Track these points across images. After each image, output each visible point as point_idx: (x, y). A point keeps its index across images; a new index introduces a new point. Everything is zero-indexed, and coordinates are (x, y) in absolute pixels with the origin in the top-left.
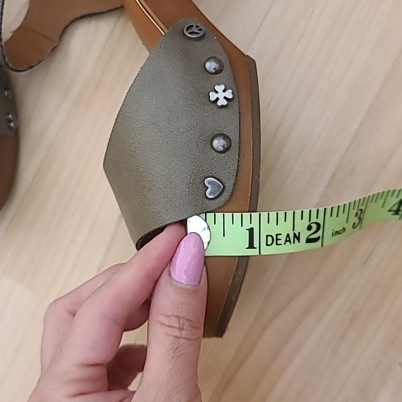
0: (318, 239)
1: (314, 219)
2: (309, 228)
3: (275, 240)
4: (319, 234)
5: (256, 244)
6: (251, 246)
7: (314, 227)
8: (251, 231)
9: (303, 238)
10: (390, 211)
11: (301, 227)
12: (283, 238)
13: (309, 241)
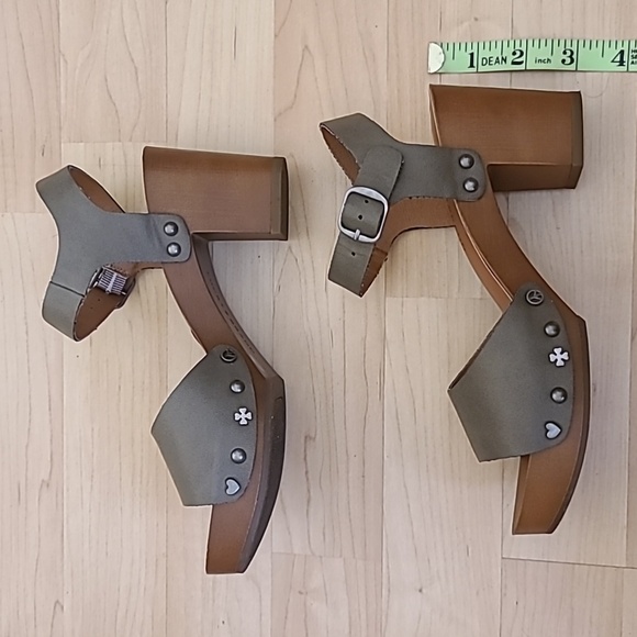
0: (522, 63)
1: (518, 47)
2: (514, 53)
3: (489, 61)
4: (523, 59)
5: (475, 64)
6: (472, 66)
7: (518, 53)
8: (472, 55)
9: (509, 61)
10: (613, 61)
11: (508, 52)
12: (494, 60)
13: (513, 63)
